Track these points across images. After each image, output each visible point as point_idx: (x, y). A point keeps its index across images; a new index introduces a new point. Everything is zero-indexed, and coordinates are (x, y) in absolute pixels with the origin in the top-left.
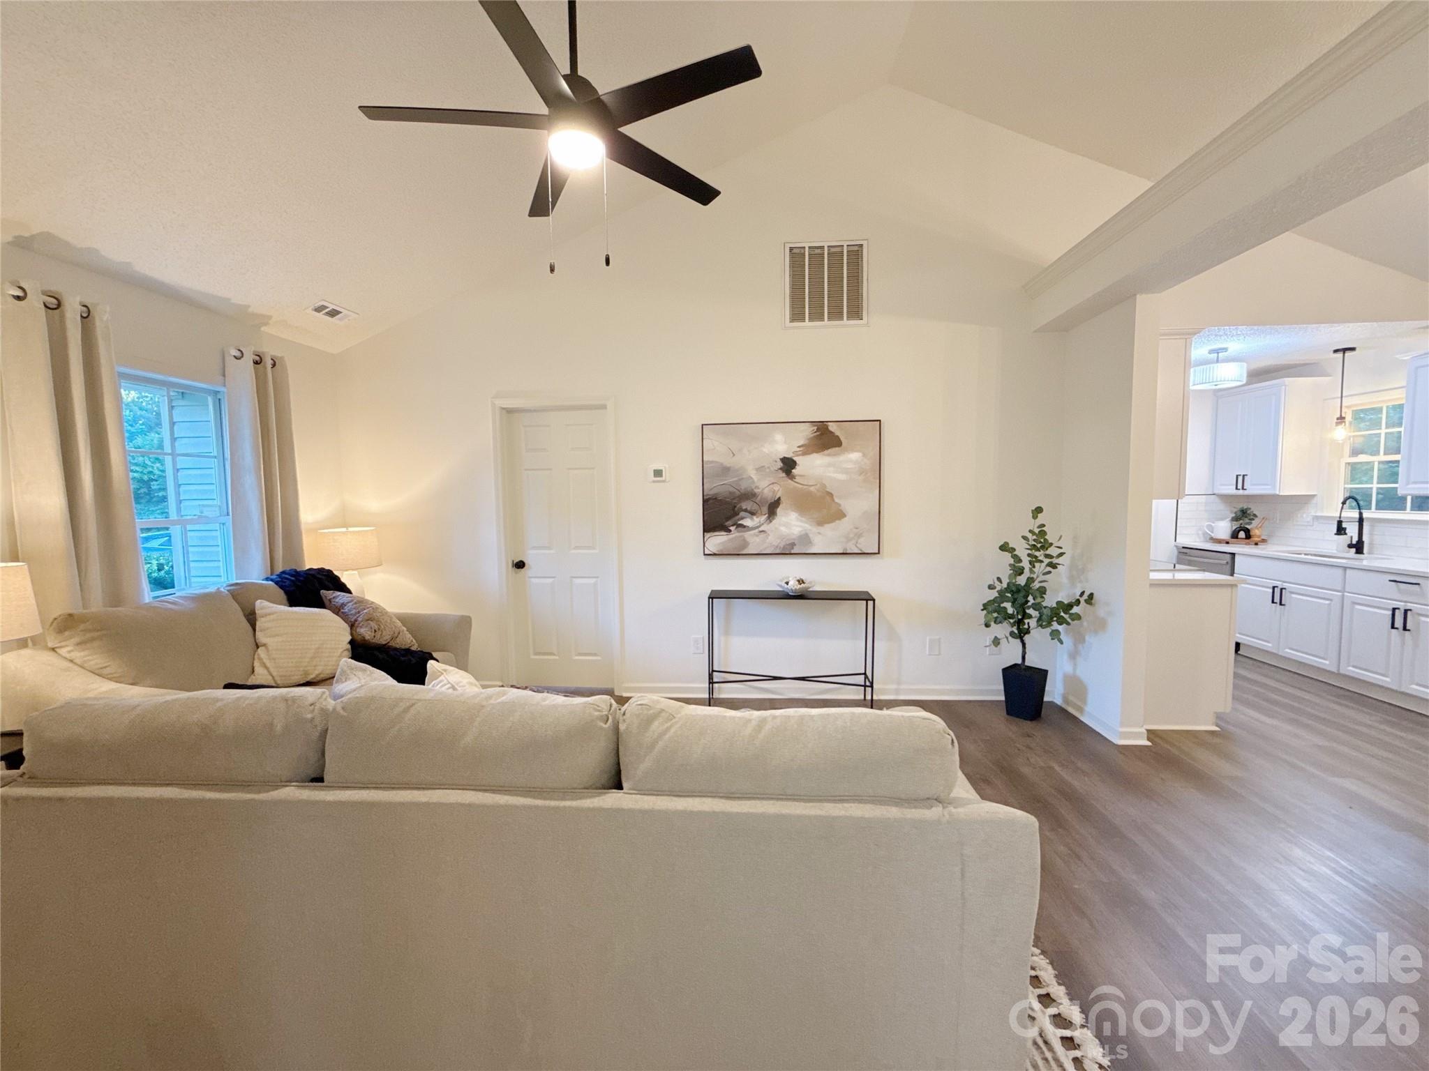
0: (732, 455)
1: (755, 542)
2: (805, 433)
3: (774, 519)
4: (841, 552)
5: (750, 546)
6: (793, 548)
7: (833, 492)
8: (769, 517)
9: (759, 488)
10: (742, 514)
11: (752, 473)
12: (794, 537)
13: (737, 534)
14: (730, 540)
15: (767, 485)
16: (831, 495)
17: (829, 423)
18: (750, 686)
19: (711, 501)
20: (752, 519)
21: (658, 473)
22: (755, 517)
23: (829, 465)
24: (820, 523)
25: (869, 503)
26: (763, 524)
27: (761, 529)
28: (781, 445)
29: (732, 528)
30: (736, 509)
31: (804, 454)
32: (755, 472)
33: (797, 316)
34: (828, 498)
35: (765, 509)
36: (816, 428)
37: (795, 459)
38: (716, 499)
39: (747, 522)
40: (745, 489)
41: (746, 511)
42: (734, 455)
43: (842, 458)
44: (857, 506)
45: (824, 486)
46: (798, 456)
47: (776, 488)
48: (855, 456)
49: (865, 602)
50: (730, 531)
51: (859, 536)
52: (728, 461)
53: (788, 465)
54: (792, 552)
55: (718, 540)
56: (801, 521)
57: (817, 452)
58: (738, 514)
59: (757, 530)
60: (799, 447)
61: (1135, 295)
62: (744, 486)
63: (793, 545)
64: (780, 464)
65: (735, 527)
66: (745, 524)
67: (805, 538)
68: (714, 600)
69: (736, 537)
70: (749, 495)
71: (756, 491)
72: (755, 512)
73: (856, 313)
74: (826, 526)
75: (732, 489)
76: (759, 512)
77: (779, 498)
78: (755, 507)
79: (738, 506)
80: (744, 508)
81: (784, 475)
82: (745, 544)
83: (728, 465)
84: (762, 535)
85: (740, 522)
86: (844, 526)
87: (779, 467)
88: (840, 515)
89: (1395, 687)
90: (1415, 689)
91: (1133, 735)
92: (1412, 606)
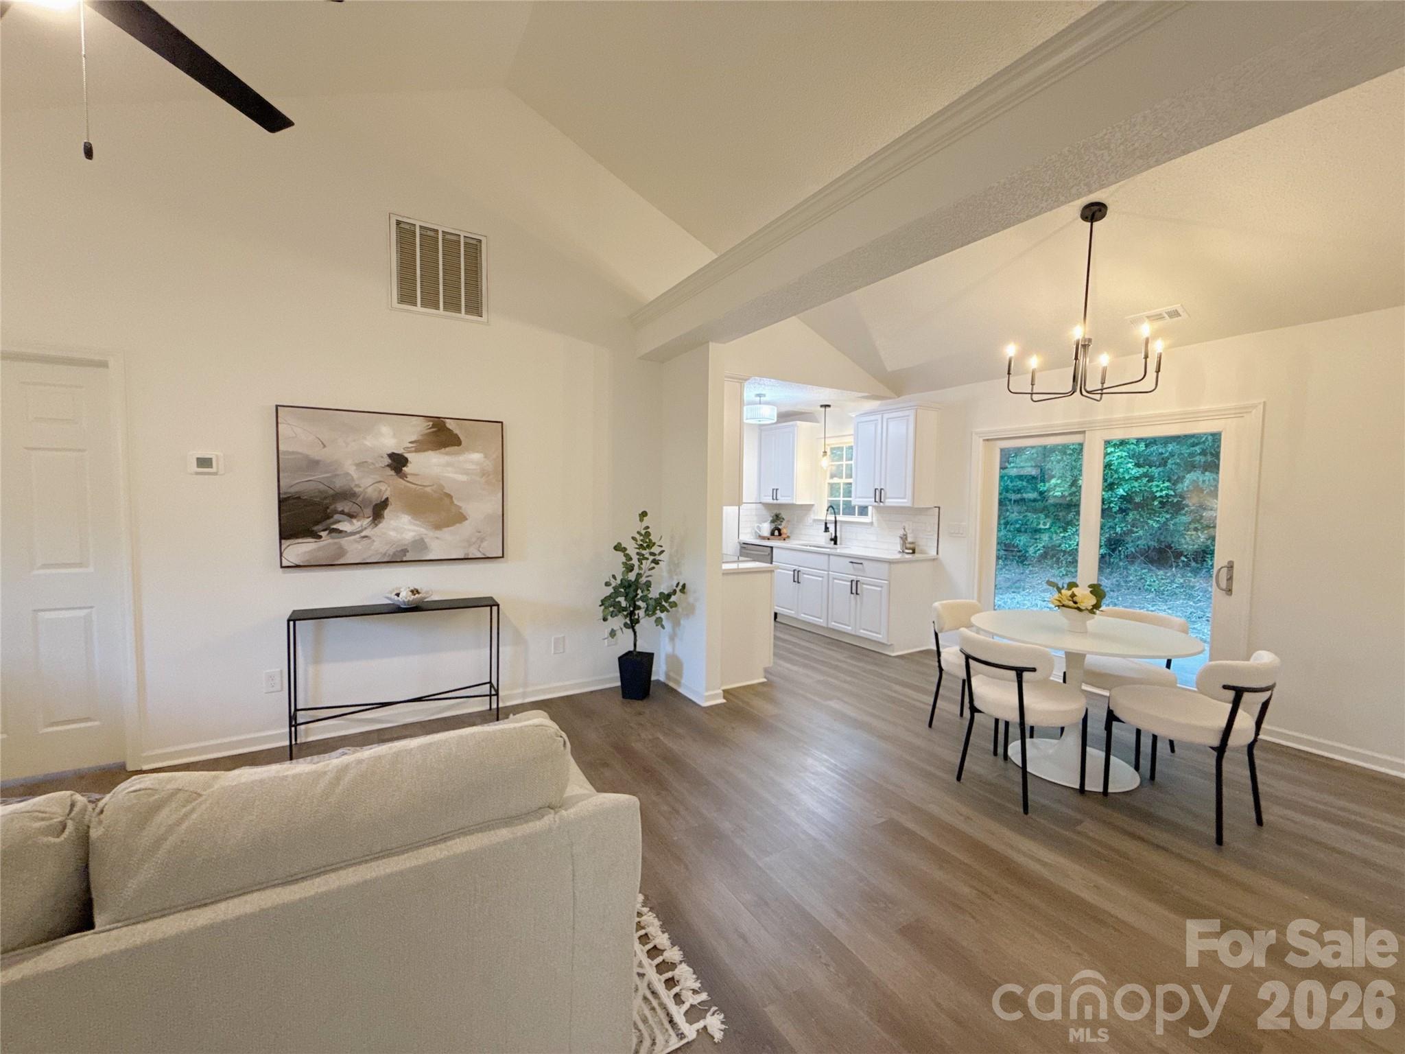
0: (322, 446)
1: (354, 549)
2: (416, 430)
3: (380, 522)
4: (462, 557)
5: (348, 555)
6: (405, 555)
7: (452, 494)
8: (374, 519)
9: (360, 487)
10: (337, 517)
11: (352, 470)
12: (406, 543)
13: (331, 541)
14: (319, 549)
15: (371, 484)
16: (450, 496)
17: (447, 420)
19: (291, 502)
20: (352, 523)
21: (204, 462)
22: (354, 521)
23: (449, 464)
24: (438, 527)
25: (491, 505)
26: (366, 528)
27: (363, 534)
28: (388, 439)
29: (323, 534)
30: (328, 511)
31: (417, 451)
32: (355, 468)
33: (406, 297)
34: (447, 501)
35: (369, 511)
36: (431, 423)
37: (406, 455)
38: (299, 498)
39: (345, 526)
40: (341, 487)
41: (342, 513)
42: (325, 446)
43: (462, 458)
44: (479, 509)
45: (441, 487)
46: (409, 452)
47: (383, 487)
48: (476, 456)
49: (489, 608)
50: (320, 537)
51: (482, 540)
52: (316, 453)
53: (398, 462)
54: (405, 559)
55: (300, 549)
56: (415, 525)
57: (432, 450)
58: (332, 517)
59: (358, 536)
60: (410, 443)
61: (708, 342)
62: (339, 484)
63: (405, 551)
64: (387, 461)
65: (327, 532)
66: (341, 529)
67: (420, 544)
68: (297, 622)
69: (329, 544)
70: (347, 495)
71: (357, 490)
72: (355, 514)
73: (475, 307)
74: (446, 529)
75: (321, 487)
76: (361, 515)
77: (387, 499)
78: (355, 508)
79: (332, 507)
80: (340, 509)
81: (393, 473)
82: (342, 552)
83: (317, 458)
84: (366, 541)
85: (334, 526)
86: (466, 529)
87: (386, 464)
88: (461, 518)
89: (853, 633)
90: (862, 633)
91: (714, 697)
92: (859, 578)
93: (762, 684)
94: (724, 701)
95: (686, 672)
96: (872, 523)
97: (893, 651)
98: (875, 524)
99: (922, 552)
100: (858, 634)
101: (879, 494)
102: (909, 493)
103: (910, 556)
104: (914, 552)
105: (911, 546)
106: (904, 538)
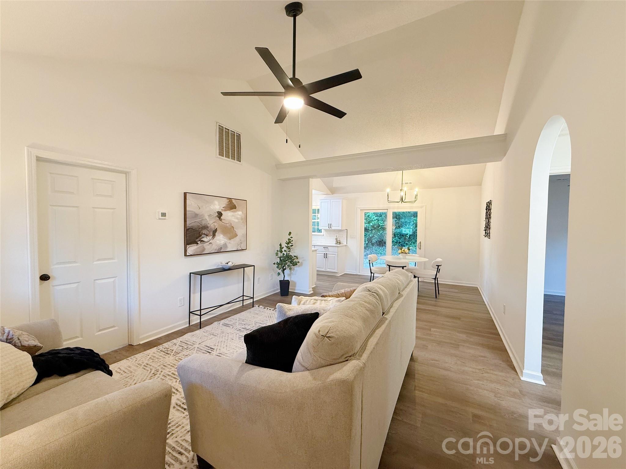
0: (199, 208)
1: (208, 248)
2: (225, 202)
3: (214, 237)
4: (236, 250)
5: (206, 250)
6: (221, 250)
7: (234, 226)
8: (213, 236)
9: (209, 224)
10: (203, 236)
11: (207, 217)
12: (221, 245)
13: (201, 245)
14: (197, 249)
15: (212, 223)
16: (233, 227)
17: (233, 199)
18: (208, 314)
19: (190, 230)
20: (207, 238)
21: (164, 215)
22: (208, 237)
23: (233, 216)
24: (230, 239)
25: (244, 232)
26: (211, 240)
27: (210, 242)
28: (218, 206)
29: (199, 242)
30: (200, 233)
31: (225, 211)
32: (208, 217)
33: (221, 154)
34: (232, 229)
35: (211, 233)
36: (228, 200)
37: (222, 212)
38: (192, 228)
39: (205, 239)
40: (204, 224)
41: (204, 234)
42: (200, 209)
43: (236, 213)
44: (240, 232)
45: (231, 224)
46: (223, 211)
47: (216, 224)
48: (240, 213)
50: (198, 244)
51: (241, 243)
52: (197, 211)
53: (220, 214)
54: (221, 251)
55: (192, 249)
56: (225, 238)
57: (229, 210)
58: (201, 236)
59: (208, 243)
60: (223, 207)
61: (309, 178)
62: (204, 223)
63: (221, 248)
64: (217, 214)
65: (200, 242)
66: (204, 240)
67: (225, 245)
69: (200, 246)
70: (206, 227)
71: (208, 225)
72: (208, 234)
73: (239, 160)
74: (232, 240)
75: (199, 224)
76: (209, 235)
77: (217, 228)
78: (208, 232)
79: (201, 232)
80: (203, 233)
81: (218, 219)
82: (204, 249)
83: (198, 213)
84: (211, 245)
85: (202, 239)
86: (237, 239)
87: (217, 215)
88: (236, 235)
89: (325, 271)
90: (328, 270)
91: (310, 291)
92: (327, 252)
93: (315, 287)
94: (313, 292)
95: (297, 285)
96: (323, 235)
97: (338, 275)
98: (325, 235)
99: (342, 244)
100: (327, 271)
101: (330, 226)
102: (340, 225)
103: (339, 245)
104: (340, 244)
105: (339, 242)
106: (337, 239)
